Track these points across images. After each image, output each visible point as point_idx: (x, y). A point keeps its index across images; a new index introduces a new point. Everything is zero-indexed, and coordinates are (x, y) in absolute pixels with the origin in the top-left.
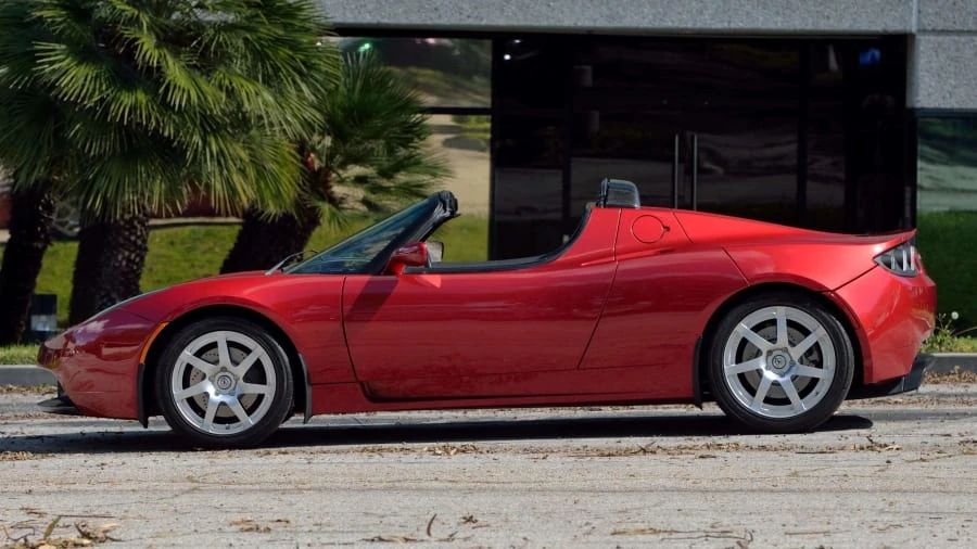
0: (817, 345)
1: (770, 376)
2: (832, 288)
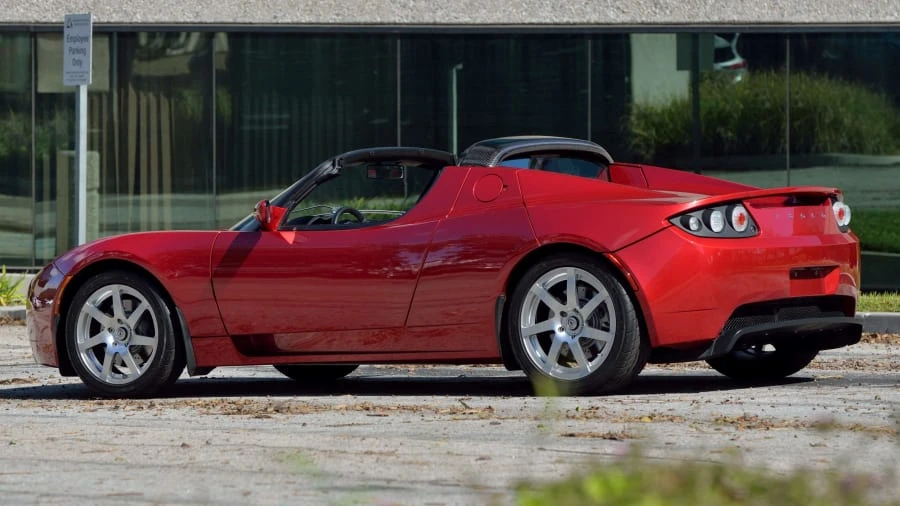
0: (603, 304)
1: (562, 336)
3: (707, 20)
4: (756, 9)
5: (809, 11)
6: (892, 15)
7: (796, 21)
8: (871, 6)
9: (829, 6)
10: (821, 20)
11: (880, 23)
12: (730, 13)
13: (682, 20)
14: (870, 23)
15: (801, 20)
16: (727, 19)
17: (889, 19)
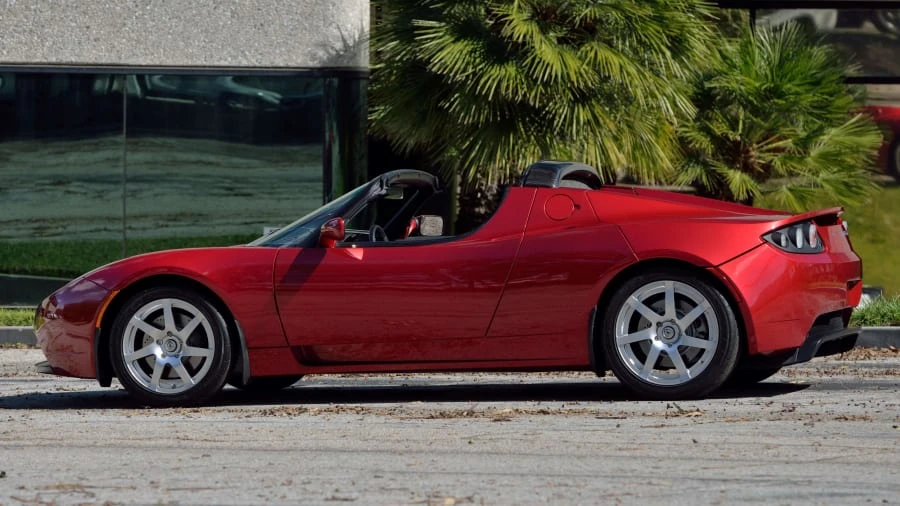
0: (703, 316)
1: (659, 345)
2: (716, 264)
3: (45, 61)
4: (94, 51)
5: (146, 54)
6: (226, 60)
7: (131, 63)
8: (206, 52)
9: (165, 51)
10: (158, 63)
11: (214, 67)
12: (68, 55)
13: (19, 60)
14: (205, 67)
15: (138, 63)
16: (64, 61)
17: (223, 63)
